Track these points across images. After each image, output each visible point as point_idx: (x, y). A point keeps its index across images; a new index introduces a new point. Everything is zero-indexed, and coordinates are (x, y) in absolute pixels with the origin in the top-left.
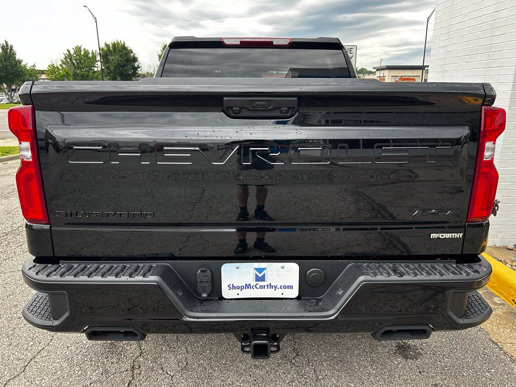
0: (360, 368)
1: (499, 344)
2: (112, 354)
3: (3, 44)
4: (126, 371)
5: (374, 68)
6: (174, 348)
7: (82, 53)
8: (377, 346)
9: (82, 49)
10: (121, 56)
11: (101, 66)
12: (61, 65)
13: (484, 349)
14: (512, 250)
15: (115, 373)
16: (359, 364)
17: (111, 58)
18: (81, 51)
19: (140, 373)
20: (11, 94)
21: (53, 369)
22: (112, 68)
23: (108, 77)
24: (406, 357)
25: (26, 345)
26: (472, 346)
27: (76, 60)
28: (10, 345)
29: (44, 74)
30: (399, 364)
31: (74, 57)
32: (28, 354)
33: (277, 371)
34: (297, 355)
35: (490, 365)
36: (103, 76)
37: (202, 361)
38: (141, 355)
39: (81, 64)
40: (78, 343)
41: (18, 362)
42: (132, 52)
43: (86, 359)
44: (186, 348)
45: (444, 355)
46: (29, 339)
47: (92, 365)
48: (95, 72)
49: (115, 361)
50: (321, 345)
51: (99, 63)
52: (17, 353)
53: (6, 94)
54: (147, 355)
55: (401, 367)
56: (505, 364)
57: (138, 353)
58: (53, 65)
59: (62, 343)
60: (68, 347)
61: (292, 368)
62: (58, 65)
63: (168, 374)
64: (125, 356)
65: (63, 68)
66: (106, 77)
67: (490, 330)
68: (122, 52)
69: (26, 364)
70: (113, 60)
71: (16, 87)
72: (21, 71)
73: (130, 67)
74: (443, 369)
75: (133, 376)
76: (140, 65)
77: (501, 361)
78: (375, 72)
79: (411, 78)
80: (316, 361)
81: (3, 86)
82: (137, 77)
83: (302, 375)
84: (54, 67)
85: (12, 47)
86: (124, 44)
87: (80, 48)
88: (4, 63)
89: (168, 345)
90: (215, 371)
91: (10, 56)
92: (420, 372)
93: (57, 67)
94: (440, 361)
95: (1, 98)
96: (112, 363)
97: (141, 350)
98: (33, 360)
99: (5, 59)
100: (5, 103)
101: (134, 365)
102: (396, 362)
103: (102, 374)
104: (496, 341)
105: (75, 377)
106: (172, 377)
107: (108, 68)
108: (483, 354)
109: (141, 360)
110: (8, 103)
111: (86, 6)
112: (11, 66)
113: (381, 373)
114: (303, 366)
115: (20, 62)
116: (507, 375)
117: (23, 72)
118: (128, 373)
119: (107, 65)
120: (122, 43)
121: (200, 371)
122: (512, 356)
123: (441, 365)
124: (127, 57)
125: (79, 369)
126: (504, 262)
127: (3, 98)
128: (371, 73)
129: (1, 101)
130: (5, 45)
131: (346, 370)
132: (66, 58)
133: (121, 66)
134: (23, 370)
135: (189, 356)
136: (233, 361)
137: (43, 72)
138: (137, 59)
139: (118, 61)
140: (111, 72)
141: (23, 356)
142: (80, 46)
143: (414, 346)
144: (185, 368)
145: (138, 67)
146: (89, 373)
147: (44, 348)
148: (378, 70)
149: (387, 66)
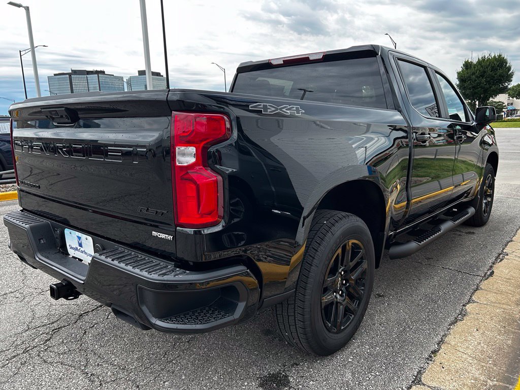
111: (387, 34)
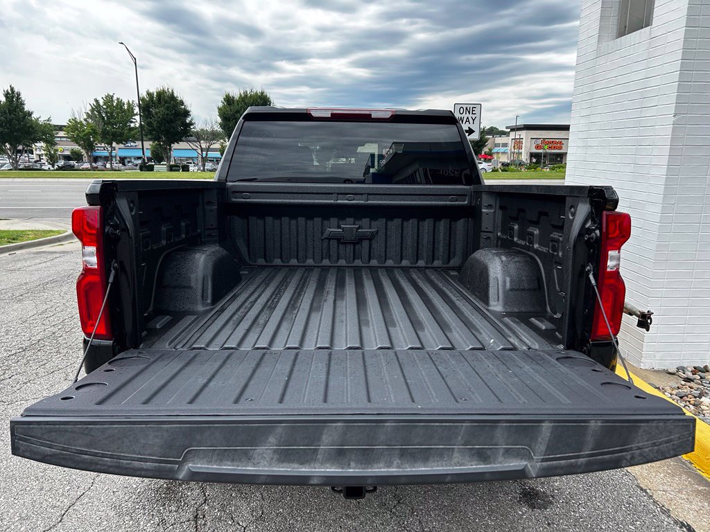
0: (475, 519)
1: (648, 491)
2: (170, 500)
3: (7, 91)
4: (188, 521)
5: (507, 128)
6: (246, 494)
7: (115, 104)
8: (497, 492)
9: (115, 98)
10: (168, 108)
11: (141, 121)
12: (85, 120)
13: (630, 497)
14: (673, 374)
15: (175, 524)
16: (474, 514)
17: (153, 111)
18: (112, 101)
19: (205, 524)
20: (17, 157)
21: (98, 518)
22: (155, 124)
23: (149, 137)
24: (532, 507)
25: (61, 490)
26: (615, 493)
27: (106, 113)
28: (42, 489)
29: (62, 130)
30: (523, 514)
31: (104, 109)
32: (65, 500)
33: (373, 522)
34: (399, 502)
35: (635, 516)
36: (142, 134)
37: (281, 510)
38: (205, 502)
39: (112, 118)
40: (127, 487)
41: (52, 511)
42: (183, 103)
43: (137, 507)
44: (261, 494)
45: (580, 504)
46: (65, 483)
47: (145, 514)
48: (131, 129)
49: (174, 509)
50: (428, 491)
51: (138, 118)
52: (50, 500)
53: (10, 157)
54: (213, 502)
55: (526, 518)
56: (654, 516)
57: (202, 500)
58: (75, 120)
59: (107, 488)
60: (114, 492)
61: (392, 518)
62: (82, 120)
63: (240, 525)
64: (185, 503)
65: (88, 123)
66: (146, 136)
67: (638, 474)
68: (170, 103)
69: (63, 512)
70: (156, 114)
71: (23, 148)
72: (31, 126)
73: (179, 122)
74: (577, 520)
75: (196, 527)
76: (193, 122)
77: (648, 512)
78: (509, 133)
79: (558, 140)
80: (421, 510)
81: (5, 146)
82: (188, 136)
83: (404, 527)
84: (76, 122)
85: (19, 94)
86: (173, 93)
87: (112, 97)
88: (8, 115)
89: (238, 491)
90: (297, 521)
91: (17, 106)
92: (549, 524)
93: (81, 122)
94: (574, 512)
95: (1, 162)
96: (170, 512)
97: (205, 496)
98: (71, 508)
99: (9, 110)
100: (6, 169)
101: (197, 515)
102: (520, 513)
103: (158, 525)
104: (645, 488)
105: (125, 528)
106: (245, 529)
107: (149, 124)
108: (627, 503)
109: (206, 508)
110: (11, 170)
111: (122, 43)
112: (18, 120)
113: (502, 525)
114: (406, 516)
115: (30, 114)
116: (655, 529)
117: (33, 129)
118: (190, 524)
119: (149, 120)
120: (170, 91)
121: (279, 522)
122: (663, 506)
123: (575, 516)
124: (176, 110)
125: (129, 518)
126: (663, 389)
127: (4, 162)
128: (502, 133)
129: (2, 166)
130: (10, 92)
131: (458, 521)
132: (92, 110)
133: (167, 122)
134: (59, 519)
135: (266, 503)
136: (318, 510)
137: (60, 128)
138: (189, 112)
139: (163, 115)
140: (154, 130)
141: (58, 503)
142: (111, 94)
143: (544, 493)
144: (260, 518)
145: (191, 124)
146: (142, 523)
147: (84, 493)
148: (512, 130)
149: (524, 125)
